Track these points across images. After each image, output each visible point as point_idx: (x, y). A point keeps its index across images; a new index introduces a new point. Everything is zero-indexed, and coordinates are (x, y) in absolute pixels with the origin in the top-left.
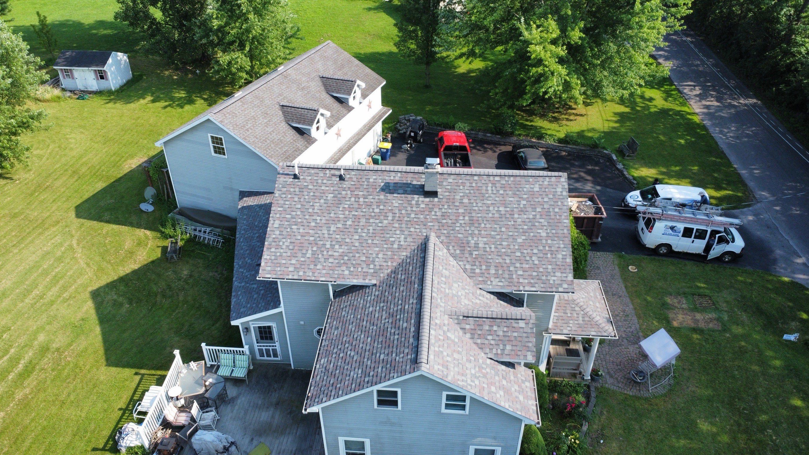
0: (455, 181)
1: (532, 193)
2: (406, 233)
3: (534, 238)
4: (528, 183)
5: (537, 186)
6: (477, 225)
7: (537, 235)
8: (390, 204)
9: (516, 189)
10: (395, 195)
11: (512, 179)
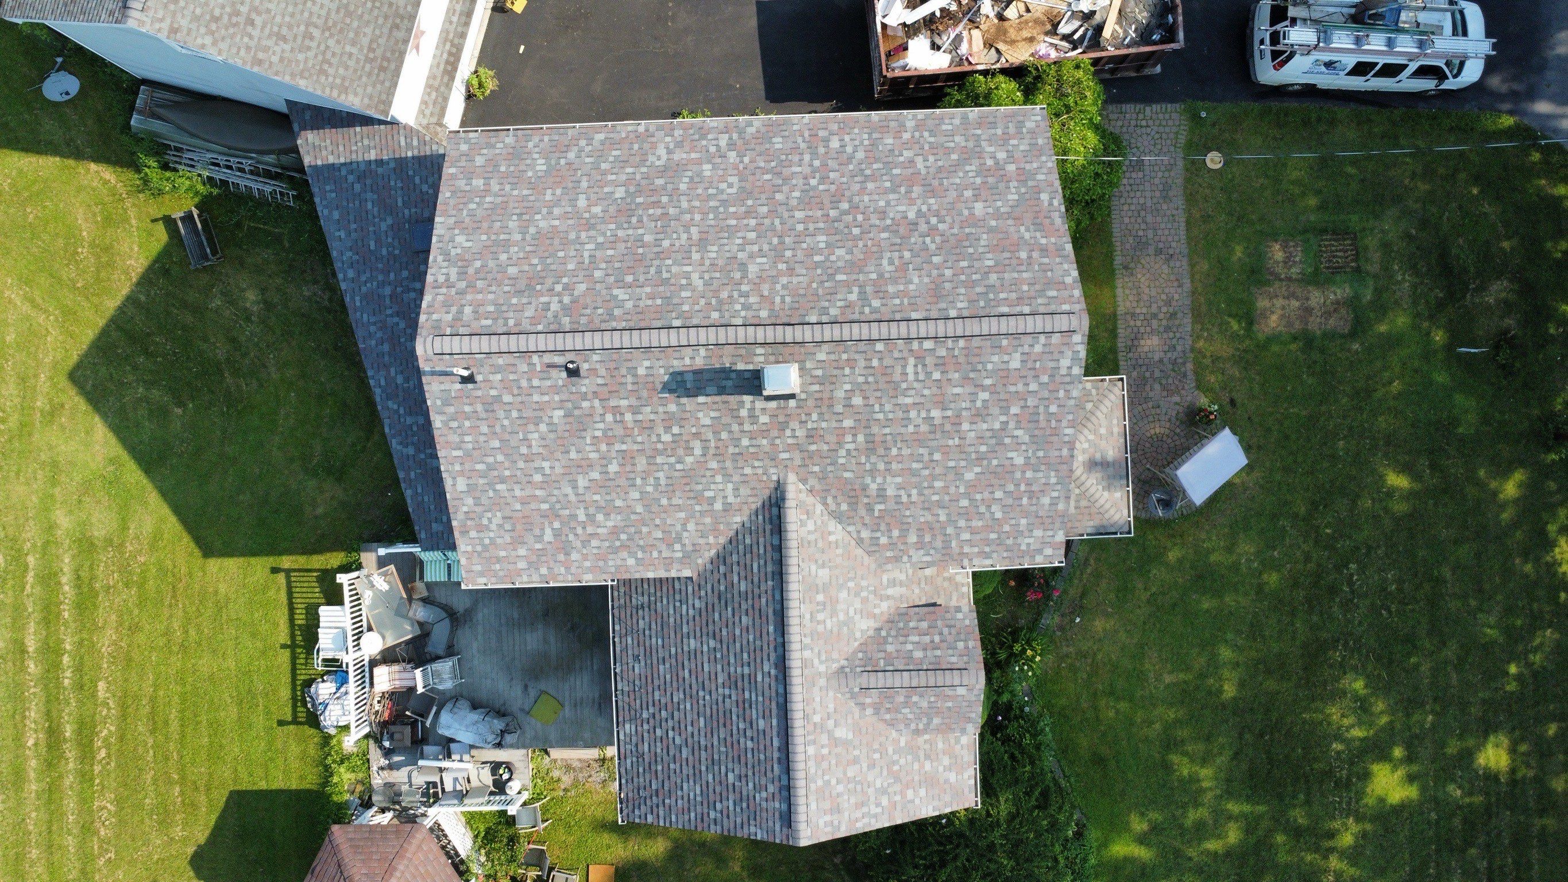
0: (833, 357)
1: (1004, 375)
2: (736, 478)
3: (999, 469)
4: (997, 350)
5: (1017, 356)
6: (881, 451)
7: (1007, 463)
8: (693, 421)
9: (969, 367)
10: (701, 399)
11: (962, 343)
